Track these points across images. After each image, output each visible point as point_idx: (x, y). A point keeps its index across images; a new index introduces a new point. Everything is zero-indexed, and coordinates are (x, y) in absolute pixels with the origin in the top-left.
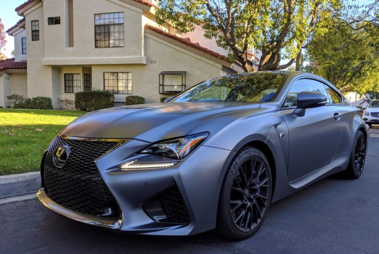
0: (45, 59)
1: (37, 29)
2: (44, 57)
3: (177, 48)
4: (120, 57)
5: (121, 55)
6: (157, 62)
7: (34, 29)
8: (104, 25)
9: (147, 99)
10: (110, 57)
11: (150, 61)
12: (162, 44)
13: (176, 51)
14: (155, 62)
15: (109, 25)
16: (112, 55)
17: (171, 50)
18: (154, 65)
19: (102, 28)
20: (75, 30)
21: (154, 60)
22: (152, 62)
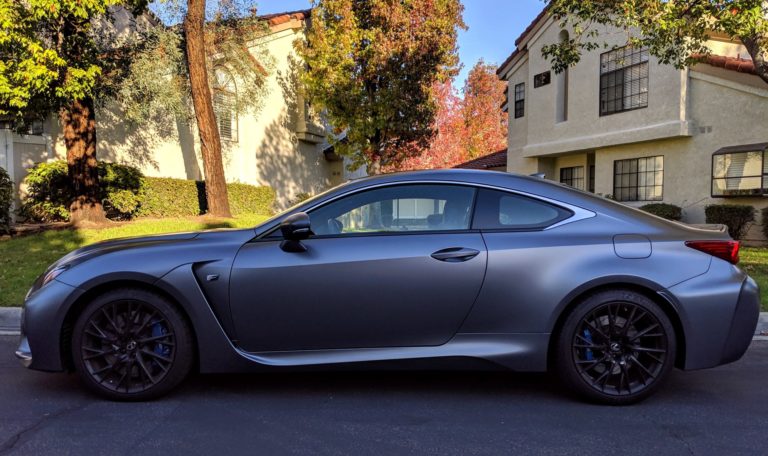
0: (528, 146)
1: (522, 98)
2: (526, 144)
3: (757, 93)
4: (638, 129)
5: (641, 125)
6: (714, 129)
7: (518, 99)
8: (616, 72)
9: (686, 210)
10: (622, 131)
11: (697, 128)
12: (725, 90)
13: (757, 99)
14: (710, 130)
15: (623, 70)
16: (626, 125)
17: (744, 98)
18: (707, 136)
19: (613, 77)
20: (570, 88)
21: (707, 124)
22: (703, 130)
